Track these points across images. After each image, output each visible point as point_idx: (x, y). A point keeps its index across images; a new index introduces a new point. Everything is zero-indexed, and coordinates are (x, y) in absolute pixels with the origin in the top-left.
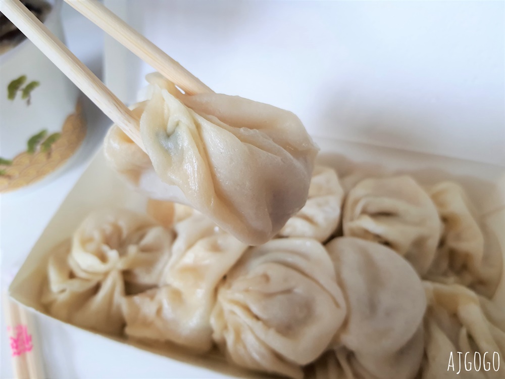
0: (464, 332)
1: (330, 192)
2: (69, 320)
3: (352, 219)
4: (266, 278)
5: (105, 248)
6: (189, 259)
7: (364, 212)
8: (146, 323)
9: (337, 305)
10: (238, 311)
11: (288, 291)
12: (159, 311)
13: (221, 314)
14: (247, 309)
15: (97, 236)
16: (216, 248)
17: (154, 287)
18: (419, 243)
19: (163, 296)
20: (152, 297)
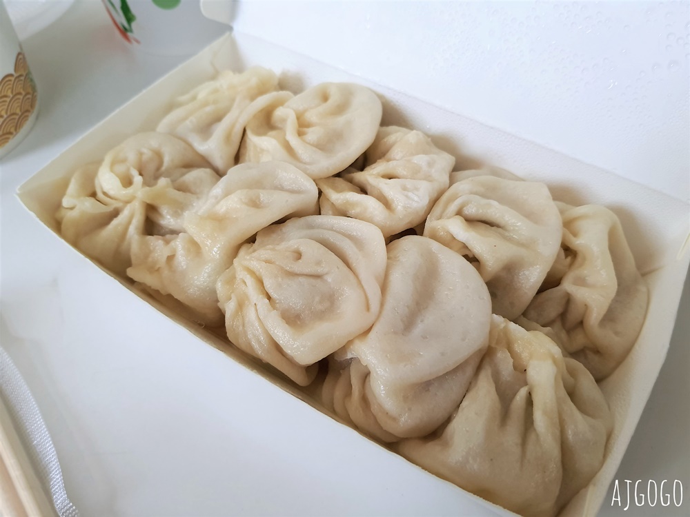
0: (523, 392)
1: (428, 178)
2: (75, 244)
3: (440, 218)
4: (298, 255)
5: (135, 173)
6: (222, 208)
7: (459, 213)
8: (154, 269)
9: (368, 308)
10: (250, 281)
11: (317, 277)
12: (171, 258)
13: (231, 281)
14: (260, 282)
15: (132, 157)
16: (255, 204)
17: (175, 232)
18: (511, 268)
19: (179, 244)
20: (167, 242)
